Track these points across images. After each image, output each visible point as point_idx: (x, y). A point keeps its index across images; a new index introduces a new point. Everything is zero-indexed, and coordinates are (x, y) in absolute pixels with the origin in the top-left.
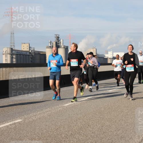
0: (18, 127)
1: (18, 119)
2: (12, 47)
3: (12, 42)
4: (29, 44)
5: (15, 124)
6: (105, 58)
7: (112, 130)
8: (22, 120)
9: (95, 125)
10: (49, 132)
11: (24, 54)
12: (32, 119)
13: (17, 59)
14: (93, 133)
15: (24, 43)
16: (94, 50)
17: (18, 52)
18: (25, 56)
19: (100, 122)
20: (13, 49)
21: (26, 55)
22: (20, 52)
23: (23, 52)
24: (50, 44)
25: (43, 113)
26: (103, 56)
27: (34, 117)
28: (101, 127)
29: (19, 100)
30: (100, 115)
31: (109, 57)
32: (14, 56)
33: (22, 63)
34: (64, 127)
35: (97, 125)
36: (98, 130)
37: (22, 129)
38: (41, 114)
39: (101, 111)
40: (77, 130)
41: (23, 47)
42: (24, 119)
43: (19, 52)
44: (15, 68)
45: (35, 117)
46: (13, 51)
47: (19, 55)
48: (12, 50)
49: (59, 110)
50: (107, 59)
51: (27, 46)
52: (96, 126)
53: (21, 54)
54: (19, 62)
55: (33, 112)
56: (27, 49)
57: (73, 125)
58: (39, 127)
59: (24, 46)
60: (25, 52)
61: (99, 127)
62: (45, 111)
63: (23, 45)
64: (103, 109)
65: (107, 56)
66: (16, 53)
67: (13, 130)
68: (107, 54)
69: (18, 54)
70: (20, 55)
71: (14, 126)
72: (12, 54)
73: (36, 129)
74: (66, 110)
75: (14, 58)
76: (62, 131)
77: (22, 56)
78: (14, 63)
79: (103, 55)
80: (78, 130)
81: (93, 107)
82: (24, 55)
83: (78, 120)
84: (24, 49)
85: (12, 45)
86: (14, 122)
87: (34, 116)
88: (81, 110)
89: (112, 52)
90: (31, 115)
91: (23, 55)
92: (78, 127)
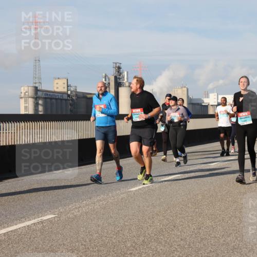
0: (47, 228)
1: (48, 214)
2: (36, 86)
3: (37, 76)
4: (67, 80)
5: (42, 223)
6: (203, 104)
7: (216, 236)
8: (54, 216)
9: (186, 226)
10: (104, 238)
11: (57, 97)
12: (73, 214)
13: (45, 106)
14: (182, 240)
15: (59, 78)
16: (183, 91)
17: (47, 95)
18: (59, 101)
19: (195, 220)
20: (38, 88)
21: (61, 100)
22: (52, 94)
23: (56, 94)
24: (104, 79)
25: (92, 203)
26: (199, 102)
27: (77, 210)
28: (197, 229)
29: (48, 180)
30: (196, 208)
31: (211, 104)
32: (40, 102)
33: (54, 113)
34: (130, 229)
35: (189, 226)
36: (192, 235)
37: (55, 231)
38: (88, 205)
39: (197, 200)
40: (153, 235)
41: (56, 86)
42: (58, 214)
43: (48, 93)
44: (42, 123)
45: (79, 211)
46: (38, 92)
47: (48, 100)
48: (36, 90)
49: (120, 198)
50: (207, 107)
51: (64, 83)
52: (188, 228)
53: (53, 98)
54: (49, 113)
55: (75, 202)
56: (64, 88)
57: (146, 226)
58: (84, 229)
59: (57, 84)
60: (60, 95)
61: (194, 229)
62: (95, 200)
63: (57, 81)
64: (200, 197)
65: (206, 101)
66: (44, 96)
67: (39, 234)
68: (208, 97)
69: (48, 98)
70: (51, 99)
71: (40, 226)
72: (36, 98)
73: (80, 232)
74: (133, 199)
75: (41, 105)
76: (126, 237)
77: (54, 101)
78: (40, 113)
79: (200, 99)
80: (155, 235)
81: (183, 194)
82: (59, 99)
83: (156, 217)
84: (57, 88)
85: (37, 81)
86: (41, 218)
87: (76, 208)
88: (160, 199)
89: (216, 94)
90: (70, 206)
91: (56, 99)
92: (155, 230)
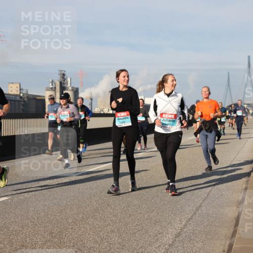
4: (20, 84)
8: (8, 198)
14: (114, 216)
21: (15, 101)
23: (10, 96)
24: (51, 84)
35: (120, 205)
37: (8, 211)
51: (17, 87)
56: (17, 91)
60: (13, 97)
63: (11, 85)
84: (11, 91)
